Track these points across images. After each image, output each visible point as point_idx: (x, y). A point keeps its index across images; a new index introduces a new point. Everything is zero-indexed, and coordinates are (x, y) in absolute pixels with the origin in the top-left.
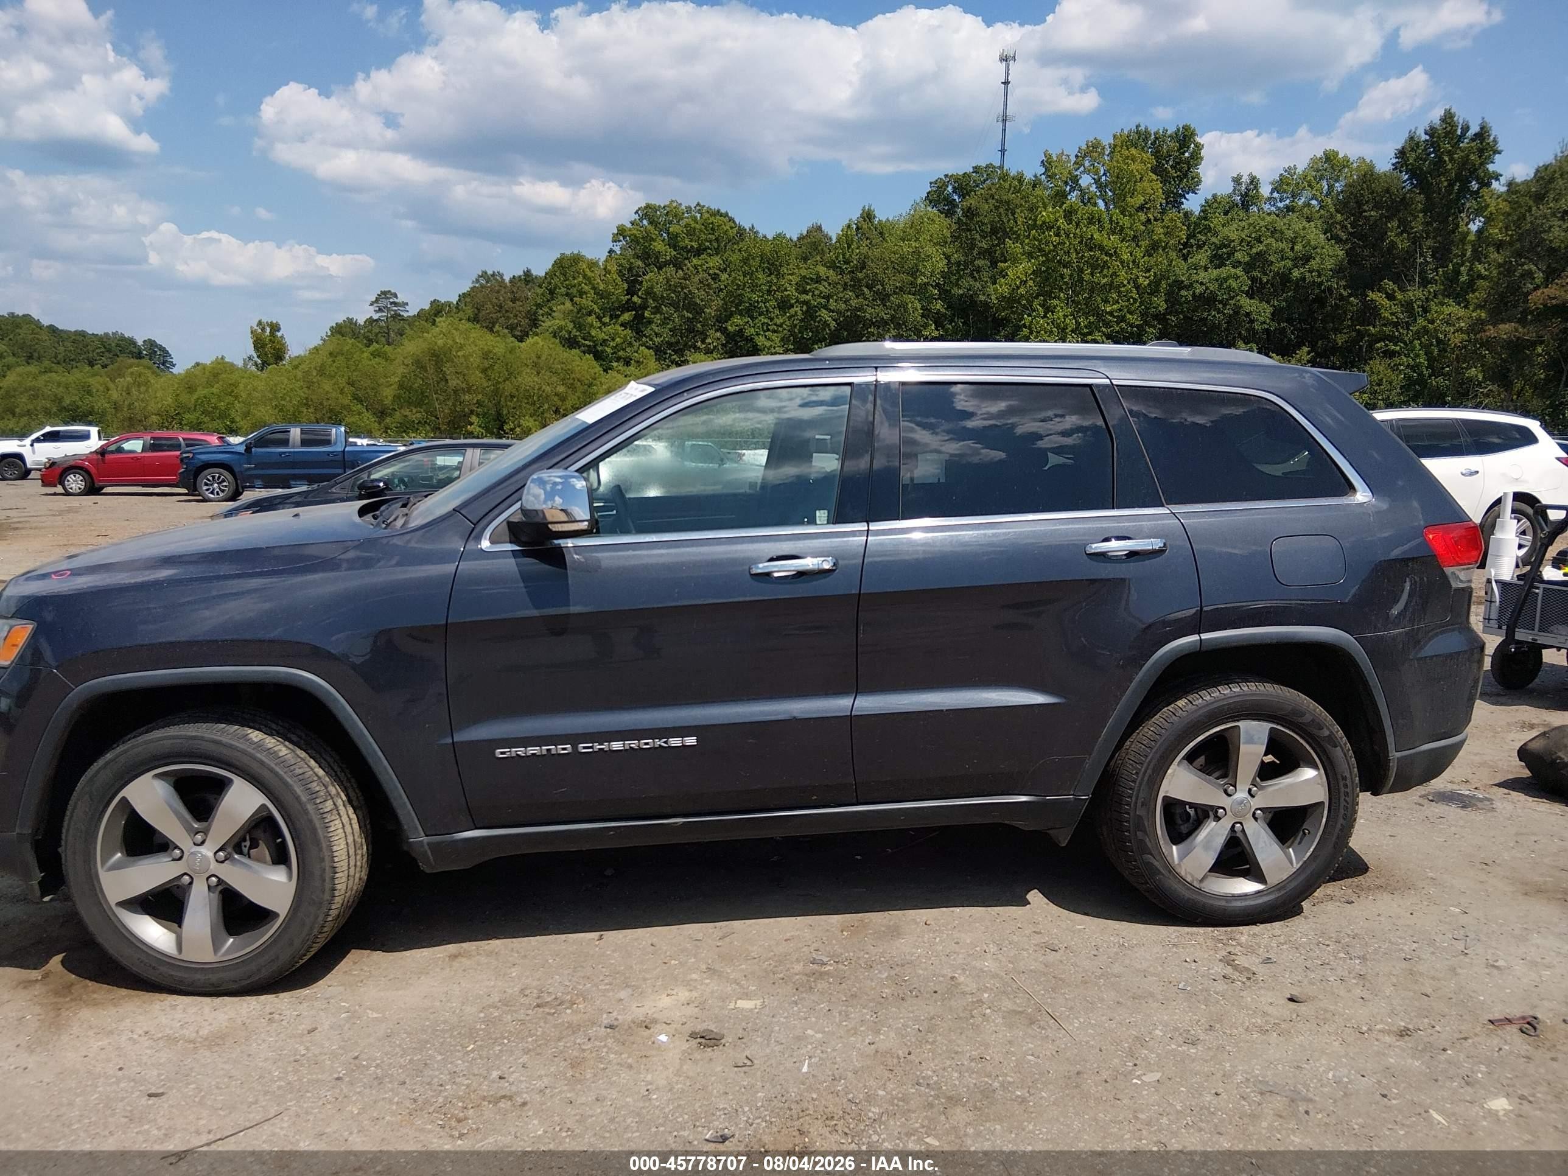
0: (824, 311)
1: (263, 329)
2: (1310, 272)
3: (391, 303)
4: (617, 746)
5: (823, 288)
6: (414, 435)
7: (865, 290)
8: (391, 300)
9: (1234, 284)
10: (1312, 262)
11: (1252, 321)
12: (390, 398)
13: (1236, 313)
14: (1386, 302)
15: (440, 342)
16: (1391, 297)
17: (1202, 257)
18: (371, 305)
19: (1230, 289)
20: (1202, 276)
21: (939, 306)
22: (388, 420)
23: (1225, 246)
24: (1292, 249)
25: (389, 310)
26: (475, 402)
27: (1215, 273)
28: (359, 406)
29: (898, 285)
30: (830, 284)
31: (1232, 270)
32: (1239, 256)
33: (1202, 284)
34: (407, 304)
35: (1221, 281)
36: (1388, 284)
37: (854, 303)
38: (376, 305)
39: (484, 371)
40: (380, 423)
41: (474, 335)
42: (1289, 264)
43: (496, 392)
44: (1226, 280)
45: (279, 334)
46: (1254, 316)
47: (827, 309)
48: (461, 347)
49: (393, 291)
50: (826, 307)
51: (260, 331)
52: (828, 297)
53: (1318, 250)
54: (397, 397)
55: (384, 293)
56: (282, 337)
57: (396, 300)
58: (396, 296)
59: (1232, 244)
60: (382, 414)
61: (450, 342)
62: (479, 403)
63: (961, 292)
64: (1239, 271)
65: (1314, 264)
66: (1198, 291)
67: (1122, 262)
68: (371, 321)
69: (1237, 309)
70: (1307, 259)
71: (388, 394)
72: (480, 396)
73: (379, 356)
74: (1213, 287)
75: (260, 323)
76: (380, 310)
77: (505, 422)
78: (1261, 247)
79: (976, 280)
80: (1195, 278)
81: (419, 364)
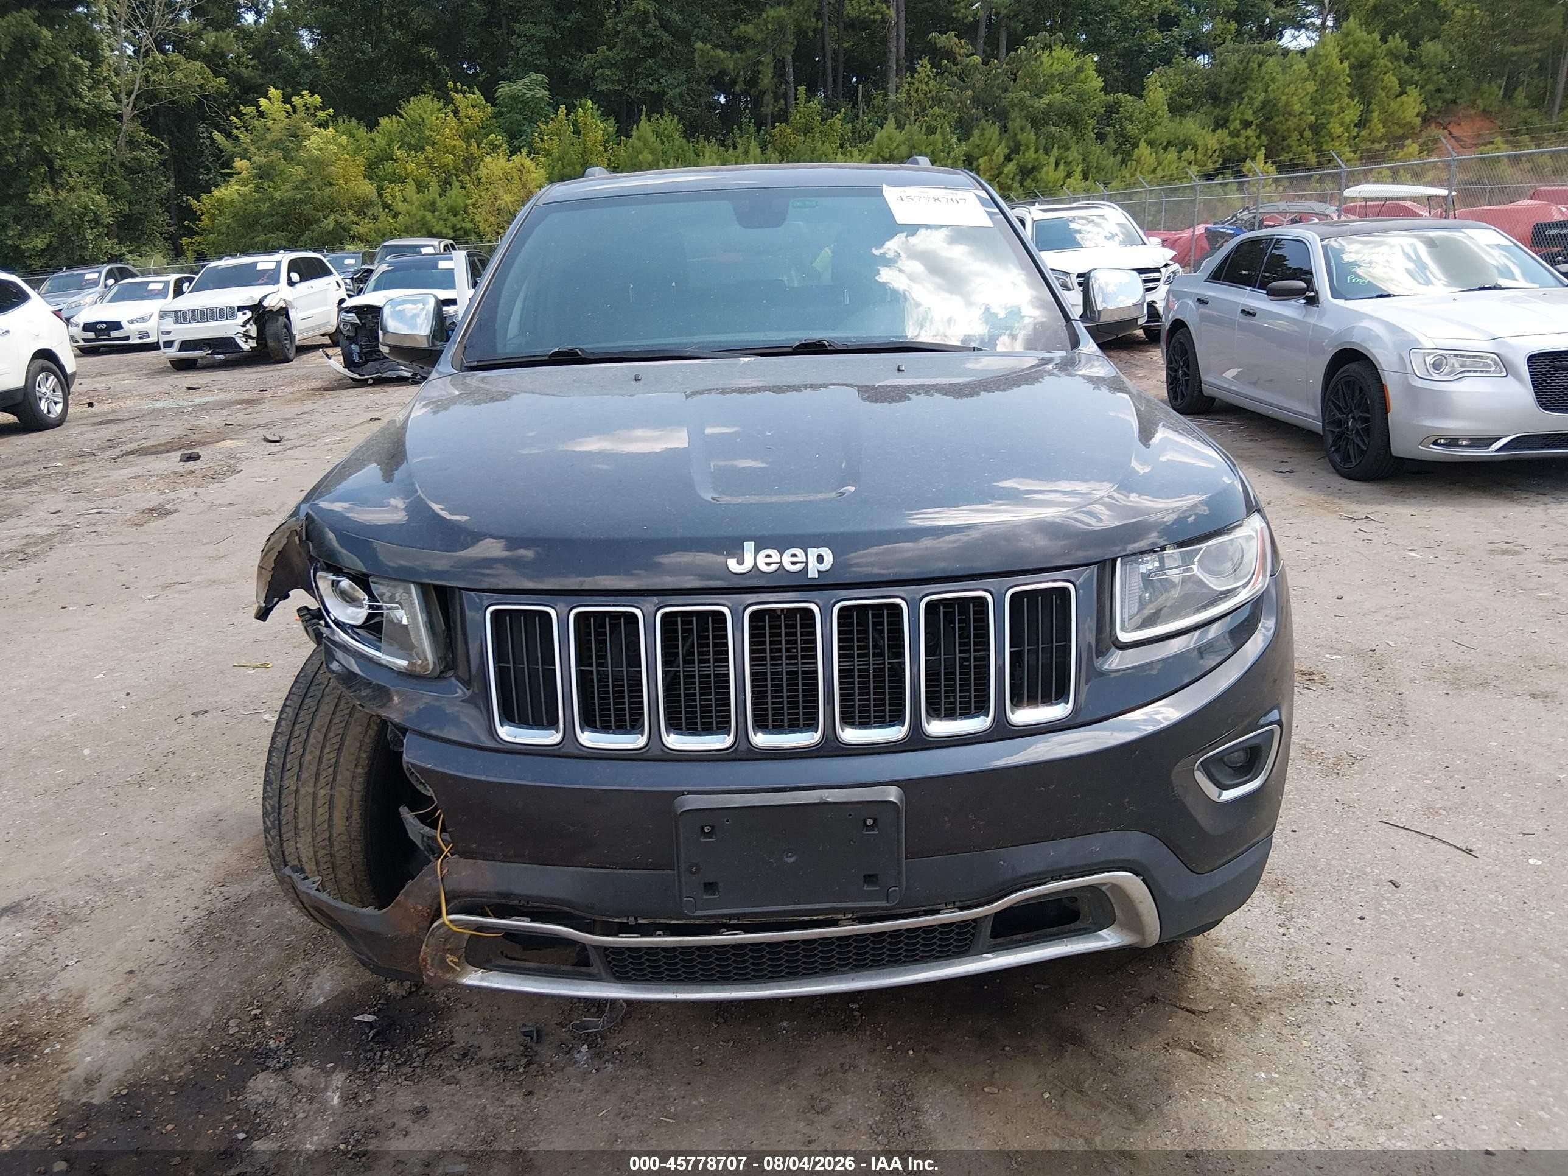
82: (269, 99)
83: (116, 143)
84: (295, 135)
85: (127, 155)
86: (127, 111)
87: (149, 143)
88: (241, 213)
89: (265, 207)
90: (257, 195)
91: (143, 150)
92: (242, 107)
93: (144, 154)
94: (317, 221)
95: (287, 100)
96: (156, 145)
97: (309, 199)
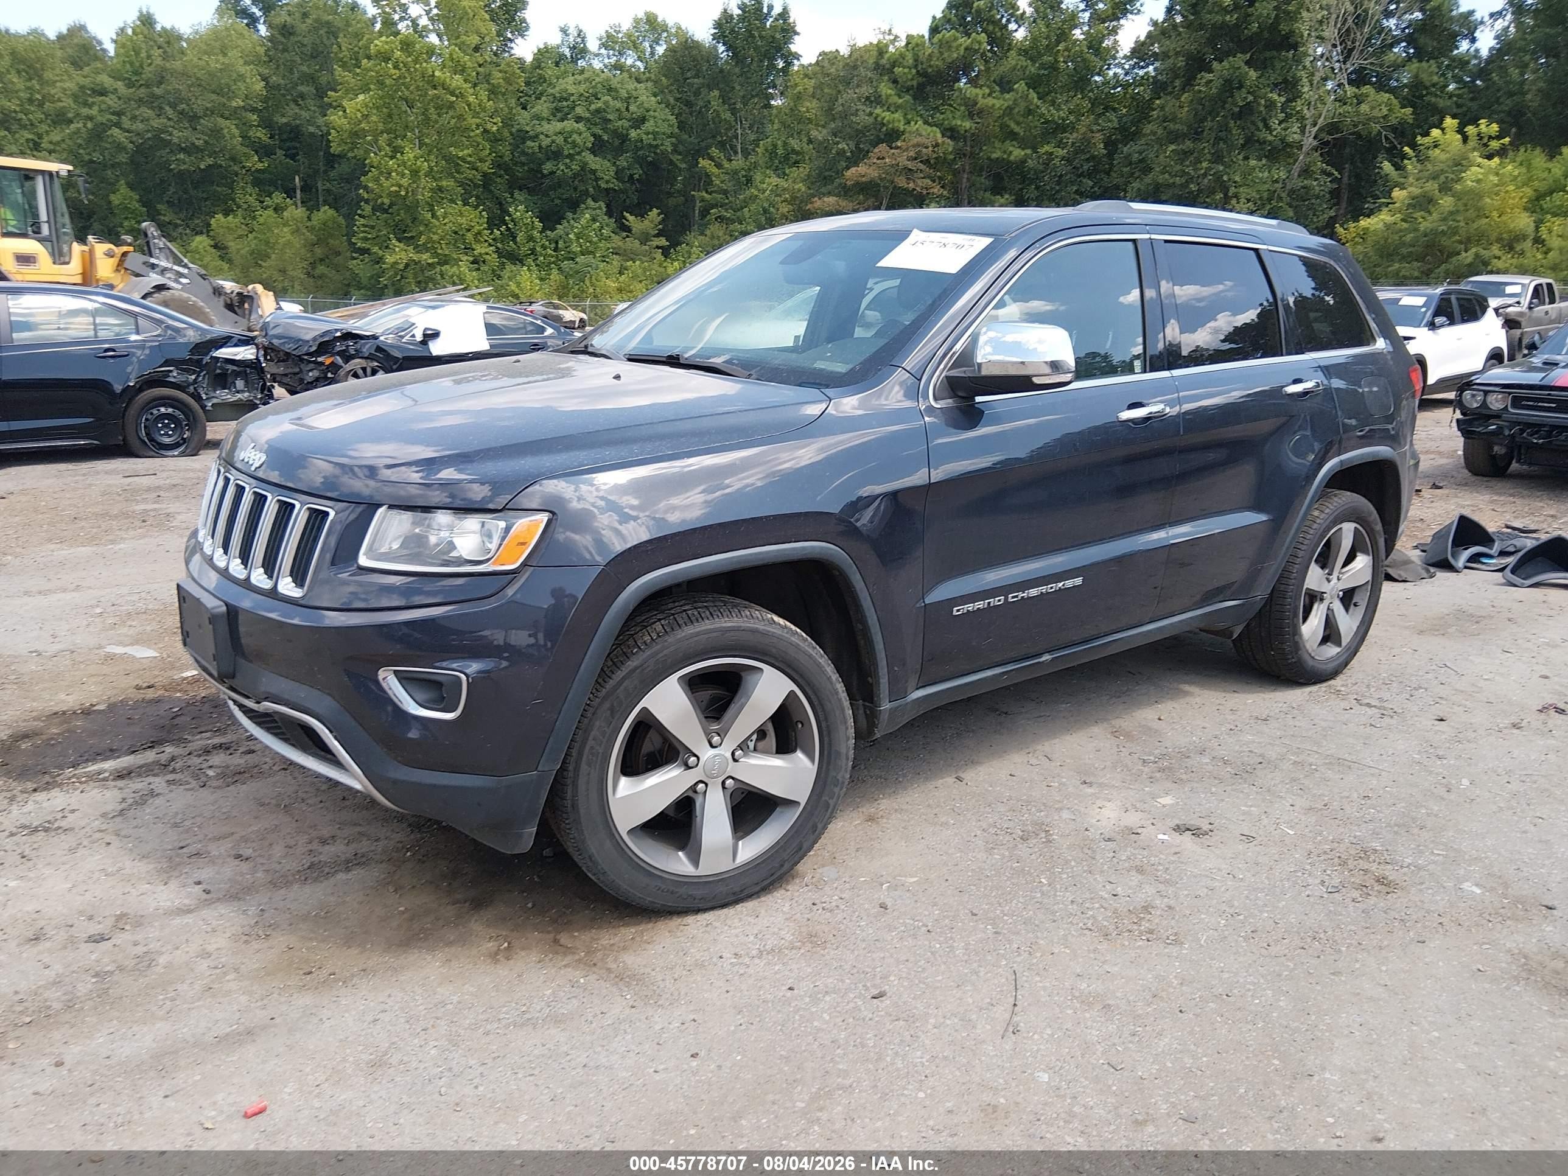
0: (117, 130)
2: (648, 134)
4: (1034, 592)
5: (110, 101)
7: (167, 108)
9: (578, 140)
10: (647, 124)
11: (597, 179)
13: (583, 168)
14: (715, 170)
16: (719, 166)
17: (542, 107)
19: (574, 145)
20: (546, 127)
21: (261, 134)
23: (566, 100)
24: (627, 109)
27: (559, 126)
29: (209, 105)
30: (120, 98)
31: (575, 124)
32: (579, 110)
33: (547, 136)
35: (566, 135)
36: (715, 152)
37: (156, 123)
42: (626, 124)
44: (571, 133)
46: (600, 174)
47: (121, 128)
50: (118, 125)
52: (119, 114)
53: (652, 113)
59: (572, 99)
63: (284, 120)
64: (581, 126)
65: (649, 125)
66: (544, 144)
67: (469, 105)
69: (584, 166)
70: (643, 120)
74: (560, 140)
78: (600, 104)
79: (301, 109)
80: (539, 129)
82: (1443, 130)
83: (1289, 172)
84: (1460, 164)
85: (1297, 183)
86: (1309, 142)
87: (1324, 172)
88: (1382, 242)
89: (1409, 238)
90: (1405, 225)
91: (1316, 179)
92: (1419, 138)
93: (1315, 183)
94: (1458, 254)
95: (1460, 131)
96: (1329, 174)
97: (1455, 231)
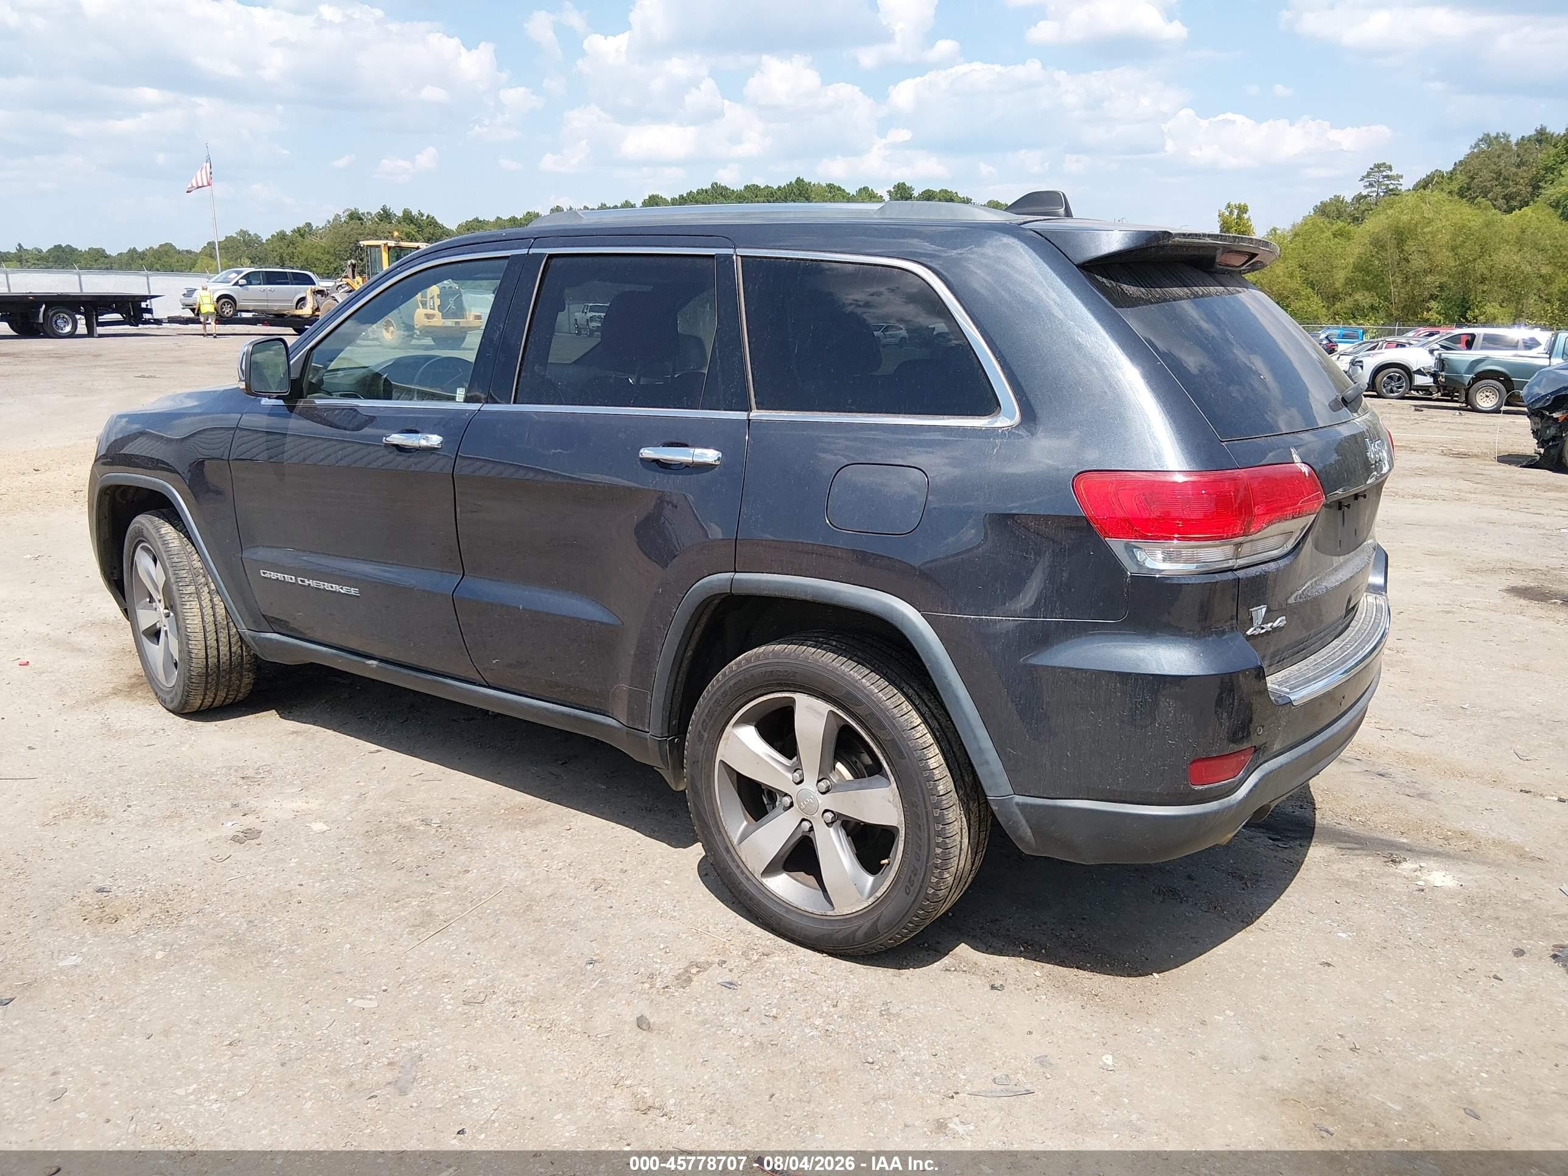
1: (1231, 213)
3: (1385, 177)
6: (1362, 322)
8: (1384, 174)
12: (1342, 280)
15: (1405, 218)
18: (1362, 180)
22: (1338, 305)
25: (1380, 184)
26: (1437, 284)
28: (1309, 290)
34: (1402, 177)
38: (1366, 180)
39: (1453, 249)
40: (1328, 308)
41: (1447, 208)
43: (1464, 273)
45: (1246, 216)
48: (1430, 222)
49: (1388, 164)
51: (1228, 213)
54: (1349, 281)
55: (1378, 166)
56: (1249, 219)
57: (1389, 173)
58: (1390, 168)
60: (1332, 298)
61: (1417, 217)
62: (1442, 287)
68: (1359, 198)
71: (1340, 277)
72: (1445, 279)
73: (1341, 235)
75: (1229, 206)
76: (1371, 185)
77: (1469, 308)
81: (1378, 244)
